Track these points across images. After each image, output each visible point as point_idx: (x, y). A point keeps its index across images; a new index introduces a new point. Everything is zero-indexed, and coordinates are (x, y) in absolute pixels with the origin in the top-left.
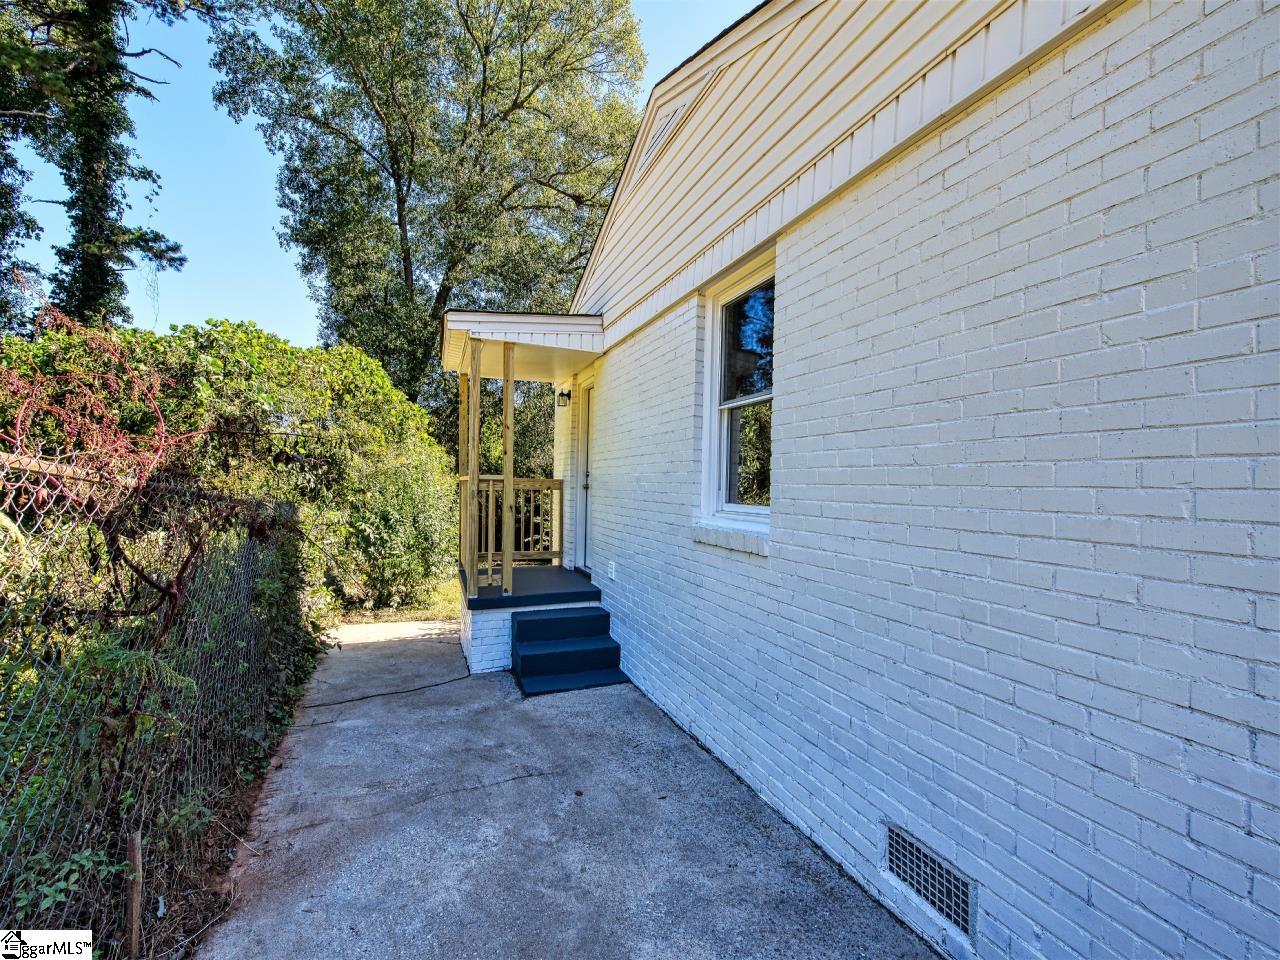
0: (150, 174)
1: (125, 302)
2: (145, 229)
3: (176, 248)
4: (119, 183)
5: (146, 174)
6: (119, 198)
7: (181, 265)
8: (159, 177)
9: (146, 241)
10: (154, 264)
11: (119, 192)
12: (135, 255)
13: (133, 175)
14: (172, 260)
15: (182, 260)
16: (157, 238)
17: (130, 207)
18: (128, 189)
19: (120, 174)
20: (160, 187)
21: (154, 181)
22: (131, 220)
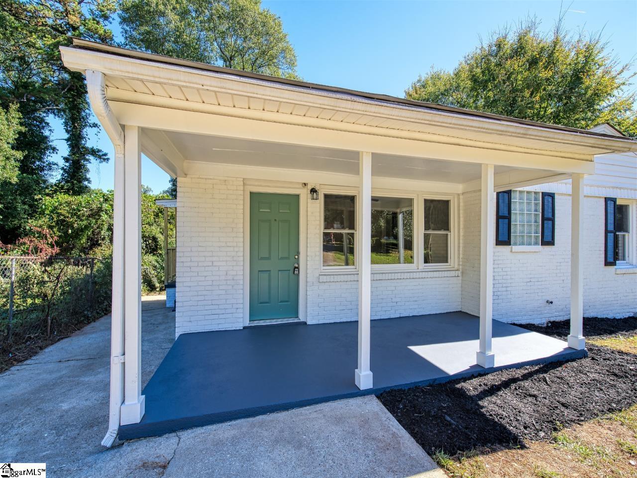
0: (96, 125)
1: (88, 176)
2: (95, 148)
3: (105, 155)
4: (85, 130)
5: (95, 125)
6: (85, 136)
7: (108, 161)
8: (100, 126)
9: (94, 152)
10: (98, 161)
11: (85, 133)
12: (91, 158)
13: (90, 126)
14: (104, 159)
15: (108, 159)
16: (99, 151)
17: (89, 139)
18: (88, 132)
19: (86, 126)
20: (100, 130)
21: (98, 127)
22: (89, 144)
